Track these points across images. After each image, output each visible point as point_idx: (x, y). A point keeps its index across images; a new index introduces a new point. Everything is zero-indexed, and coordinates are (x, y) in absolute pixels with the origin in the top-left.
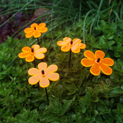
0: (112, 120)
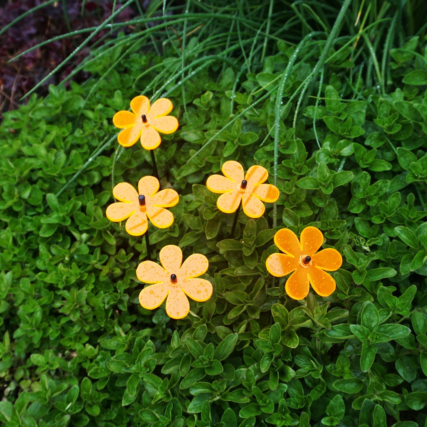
0: (322, 389)
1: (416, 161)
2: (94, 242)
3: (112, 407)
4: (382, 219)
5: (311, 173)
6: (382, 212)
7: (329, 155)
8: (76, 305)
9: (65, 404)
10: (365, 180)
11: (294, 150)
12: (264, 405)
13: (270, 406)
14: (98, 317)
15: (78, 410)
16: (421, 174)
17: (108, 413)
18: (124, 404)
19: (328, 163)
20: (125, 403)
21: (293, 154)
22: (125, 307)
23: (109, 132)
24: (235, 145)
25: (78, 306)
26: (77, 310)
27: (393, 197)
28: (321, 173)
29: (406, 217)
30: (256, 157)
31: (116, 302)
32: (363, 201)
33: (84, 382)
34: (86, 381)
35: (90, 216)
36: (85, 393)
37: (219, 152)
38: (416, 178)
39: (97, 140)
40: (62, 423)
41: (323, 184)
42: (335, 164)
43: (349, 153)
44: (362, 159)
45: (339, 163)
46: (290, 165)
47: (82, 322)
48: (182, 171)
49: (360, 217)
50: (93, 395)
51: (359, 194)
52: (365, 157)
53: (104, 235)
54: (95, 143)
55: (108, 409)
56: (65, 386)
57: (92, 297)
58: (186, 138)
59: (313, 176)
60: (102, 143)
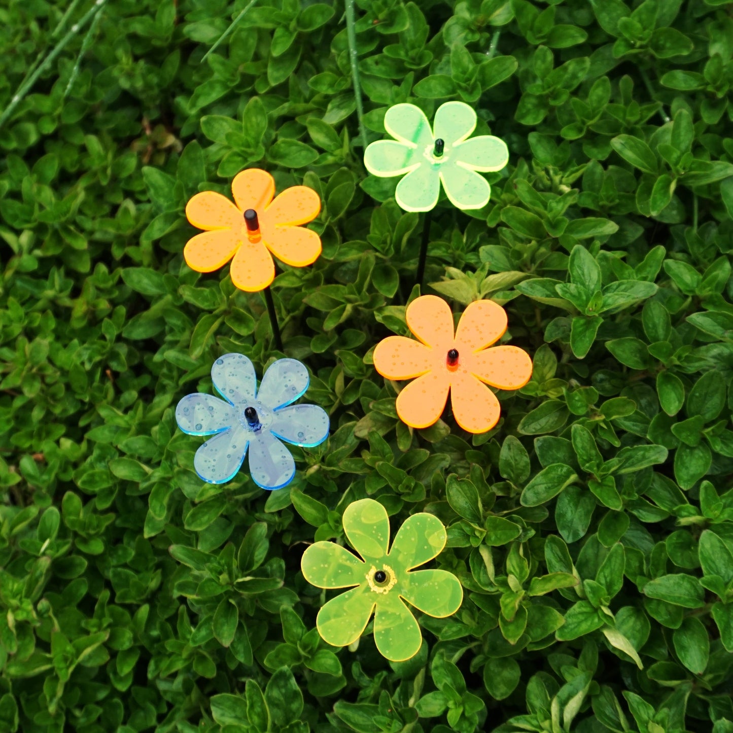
1: (628, 15)
2: (47, 249)
3: (125, 540)
4: (580, 130)
5: (439, 66)
6: (578, 118)
7: (467, 27)
8: (31, 368)
9: (38, 541)
10: (544, 61)
11: (404, 25)
12: (407, 491)
13: (417, 491)
14: (75, 386)
15: (64, 549)
16: (641, 39)
17: (120, 552)
18: (147, 534)
19: (467, 42)
20: (149, 533)
21: (402, 33)
22: (123, 365)
23: (44, 42)
24: (291, 33)
25: (34, 370)
26: (33, 377)
27: (598, 86)
28: (458, 64)
29: (621, 121)
30: (336, 48)
31: (105, 357)
32: (542, 102)
33: (68, 500)
34: (70, 498)
35: (31, 203)
36: (72, 518)
37: (263, 52)
38: (632, 46)
39: (23, 62)
40: (38, 573)
41: (463, 85)
42: (482, 43)
43: (506, 20)
44: (531, 29)
45: (488, 41)
46: (399, 54)
47: (46, 400)
48: (198, 97)
49: (539, 131)
50: (87, 521)
51: (534, 89)
52: (537, 23)
53: (63, 235)
54: (19, 68)
55: (119, 545)
56: (33, 511)
57: (58, 350)
58: (196, 37)
59: (444, 73)
60: (33, 67)
